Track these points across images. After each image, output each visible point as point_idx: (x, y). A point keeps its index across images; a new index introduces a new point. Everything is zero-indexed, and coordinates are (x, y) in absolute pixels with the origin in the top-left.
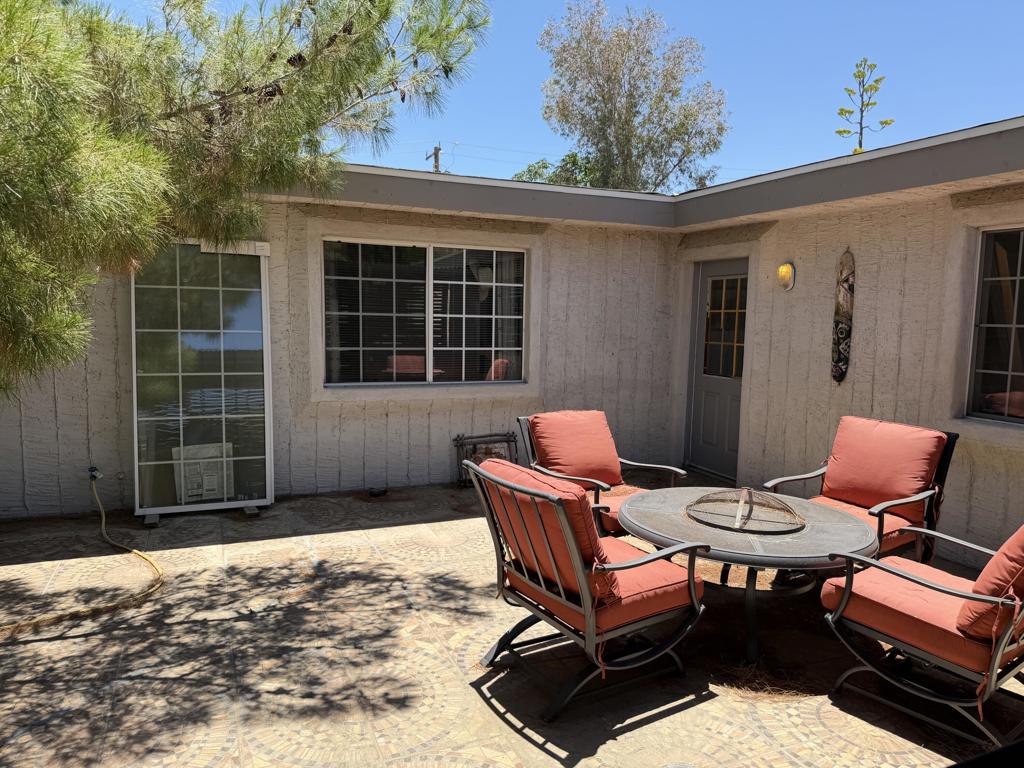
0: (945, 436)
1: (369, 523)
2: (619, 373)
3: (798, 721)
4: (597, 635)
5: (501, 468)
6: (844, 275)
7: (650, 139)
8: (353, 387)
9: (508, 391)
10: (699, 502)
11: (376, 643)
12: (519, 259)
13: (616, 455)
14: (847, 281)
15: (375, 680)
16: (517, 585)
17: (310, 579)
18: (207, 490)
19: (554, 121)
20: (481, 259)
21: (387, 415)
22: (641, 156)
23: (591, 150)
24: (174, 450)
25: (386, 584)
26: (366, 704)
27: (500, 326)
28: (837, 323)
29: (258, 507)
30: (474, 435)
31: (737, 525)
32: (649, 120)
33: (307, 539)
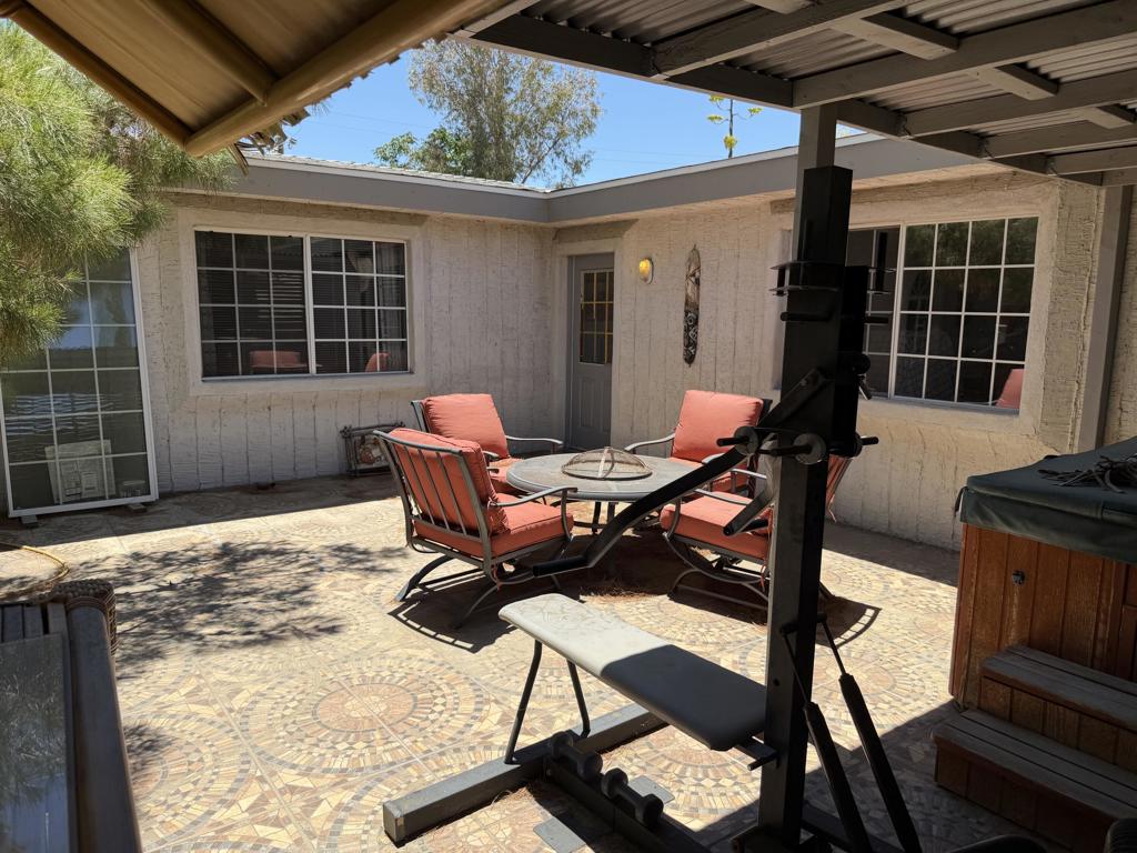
0: (762, 402)
1: (264, 512)
2: (502, 362)
3: (643, 611)
4: (493, 558)
5: (409, 434)
6: (692, 270)
7: (524, 120)
8: (232, 380)
9: (395, 381)
10: (571, 463)
11: (298, 595)
12: (398, 249)
13: (502, 431)
14: (694, 275)
15: (304, 619)
16: (425, 533)
17: (217, 557)
18: (87, 489)
19: (420, 89)
20: (361, 250)
21: (269, 408)
22: (514, 136)
23: (461, 127)
24: (47, 449)
25: (295, 556)
26: (299, 634)
27: (382, 317)
28: (687, 312)
29: (143, 504)
30: (362, 426)
31: (600, 475)
32: (521, 97)
33: (204, 527)
